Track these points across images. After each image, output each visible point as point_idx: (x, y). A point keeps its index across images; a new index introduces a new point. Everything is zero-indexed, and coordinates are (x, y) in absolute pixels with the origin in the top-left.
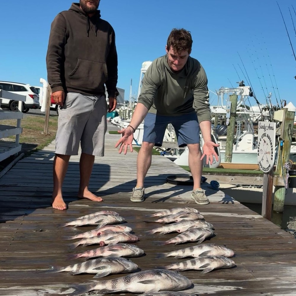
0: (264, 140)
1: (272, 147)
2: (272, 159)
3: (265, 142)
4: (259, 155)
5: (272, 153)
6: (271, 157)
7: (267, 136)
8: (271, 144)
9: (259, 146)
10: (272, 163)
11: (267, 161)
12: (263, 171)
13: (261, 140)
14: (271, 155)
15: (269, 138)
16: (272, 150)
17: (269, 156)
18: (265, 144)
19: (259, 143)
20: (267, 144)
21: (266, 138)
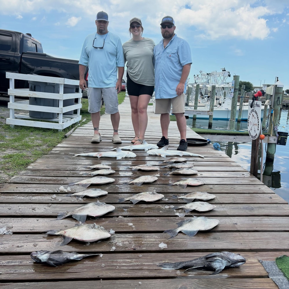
0: (252, 114)
1: (258, 120)
2: (258, 130)
3: (253, 116)
4: (248, 126)
5: (258, 125)
6: (257, 128)
7: (255, 112)
8: (258, 118)
9: (249, 119)
10: (258, 132)
11: (255, 131)
12: (252, 138)
13: (250, 115)
14: (257, 126)
15: (256, 113)
16: (258, 123)
17: (256, 127)
18: (253, 118)
19: (249, 117)
20: (255, 118)
21: (254, 113)
